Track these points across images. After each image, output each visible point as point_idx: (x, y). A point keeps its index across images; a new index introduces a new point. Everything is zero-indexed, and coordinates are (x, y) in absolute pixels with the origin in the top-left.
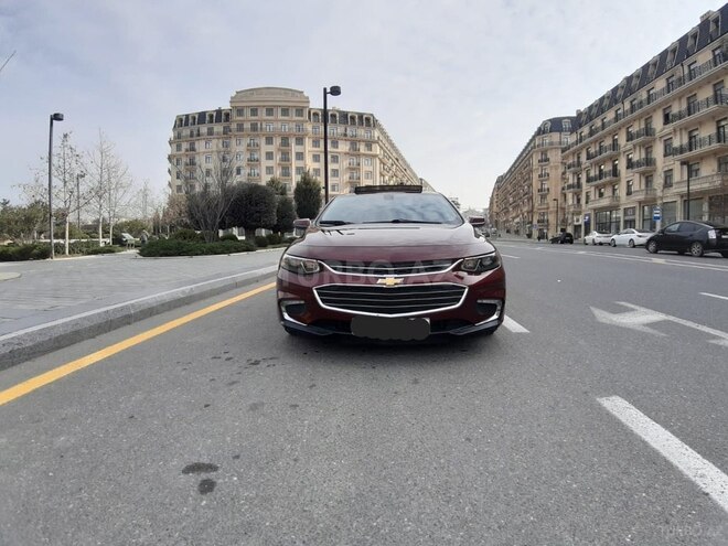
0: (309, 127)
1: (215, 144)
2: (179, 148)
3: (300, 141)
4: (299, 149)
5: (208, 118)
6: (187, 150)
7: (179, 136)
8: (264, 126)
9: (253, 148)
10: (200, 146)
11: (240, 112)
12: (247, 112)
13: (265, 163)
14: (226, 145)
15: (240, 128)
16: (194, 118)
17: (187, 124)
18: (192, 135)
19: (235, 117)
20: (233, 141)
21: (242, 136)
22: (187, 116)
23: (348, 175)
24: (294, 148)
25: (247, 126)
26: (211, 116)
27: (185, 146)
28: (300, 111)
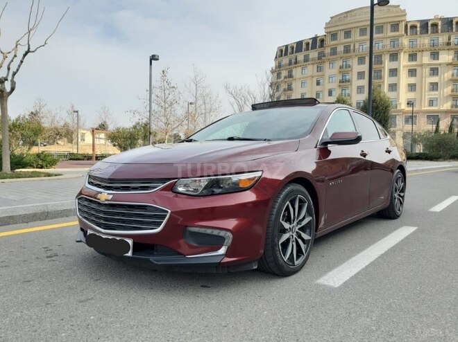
0: (405, 42)
1: (311, 70)
2: (279, 76)
3: (394, 57)
4: (394, 65)
5: (304, 46)
6: (285, 77)
7: (279, 66)
8: (357, 47)
9: (345, 69)
10: (297, 72)
11: (334, 36)
12: (341, 36)
13: (356, 83)
14: (319, 69)
15: (334, 51)
16: (293, 48)
17: (286, 54)
18: (290, 64)
19: (328, 42)
20: (326, 65)
21: (336, 59)
22: (287, 46)
23: (450, 88)
24: (388, 65)
25: (341, 49)
26: (308, 44)
27: (284, 73)
28: (395, 27)
